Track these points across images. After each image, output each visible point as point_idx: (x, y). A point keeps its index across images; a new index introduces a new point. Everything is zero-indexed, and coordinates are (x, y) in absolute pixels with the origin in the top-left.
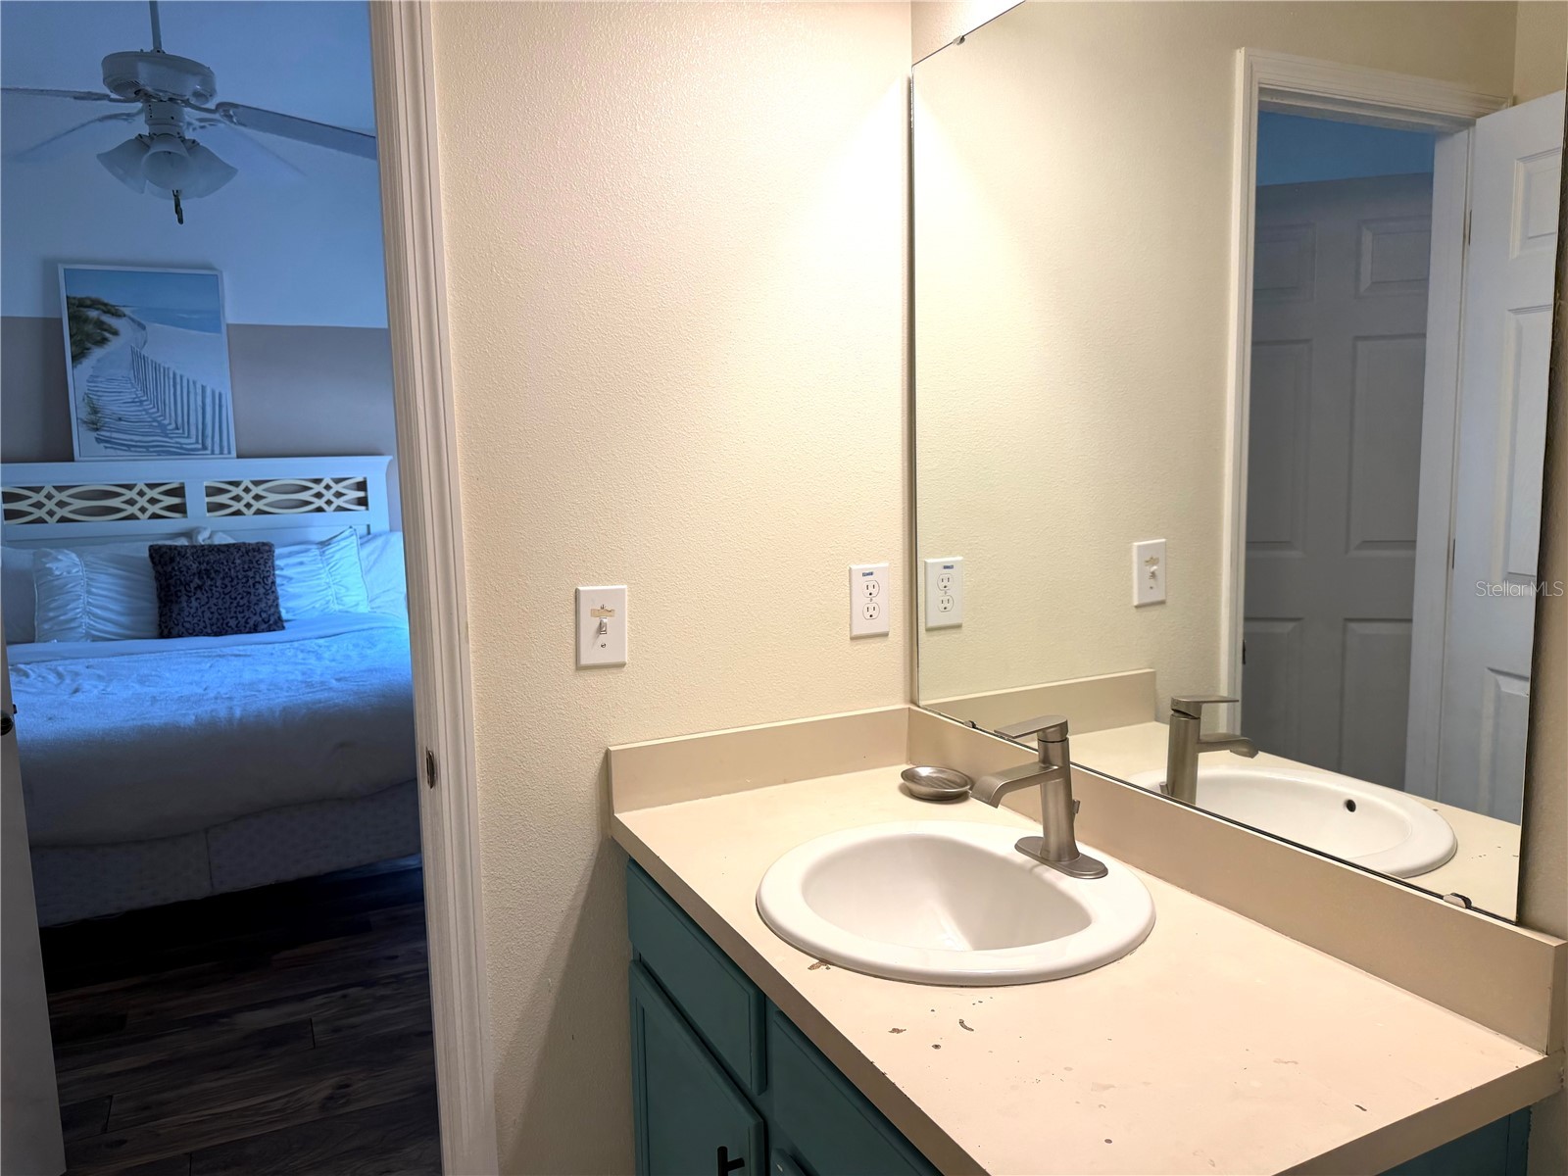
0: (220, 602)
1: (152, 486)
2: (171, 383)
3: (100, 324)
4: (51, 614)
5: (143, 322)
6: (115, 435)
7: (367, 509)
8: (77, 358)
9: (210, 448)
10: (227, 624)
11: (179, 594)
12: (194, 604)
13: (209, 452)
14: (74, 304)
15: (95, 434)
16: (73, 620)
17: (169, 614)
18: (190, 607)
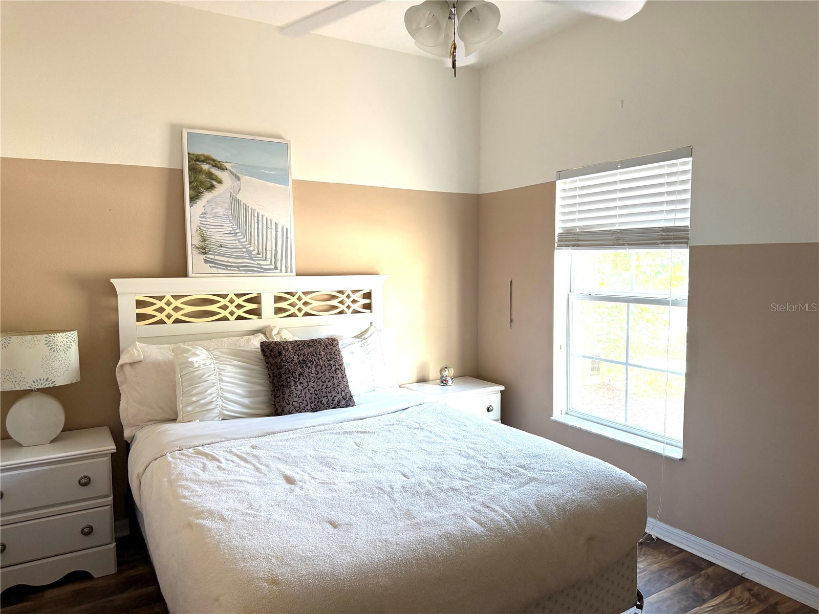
0: (315, 384)
1: (239, 296)
2: (256, 221)
3: (210, 175)
4: (194, 399)
5: (238, 174)
6: (217, 257)
7: (371, 312)
8: (193, 199)
9: (279, 268)
10: (321, 401)
11: (289, 380)
12: (300, 387)
13: (278, 271)
14: (192, 159)
15: (203, 257)
16: (210, 403)
17: (282, 396)
18: (298, 390)
